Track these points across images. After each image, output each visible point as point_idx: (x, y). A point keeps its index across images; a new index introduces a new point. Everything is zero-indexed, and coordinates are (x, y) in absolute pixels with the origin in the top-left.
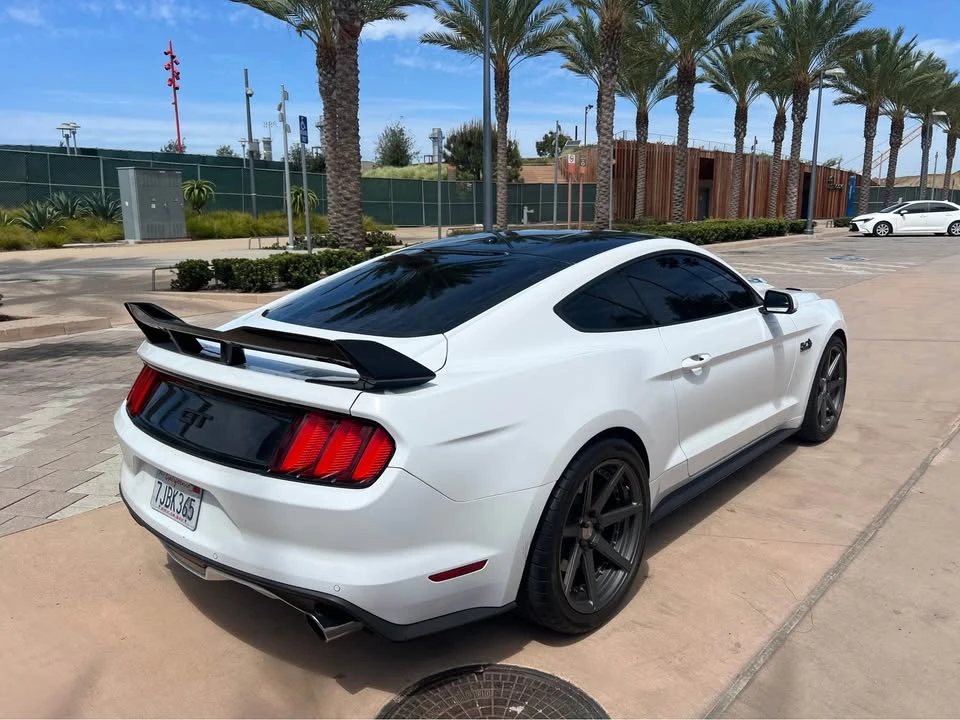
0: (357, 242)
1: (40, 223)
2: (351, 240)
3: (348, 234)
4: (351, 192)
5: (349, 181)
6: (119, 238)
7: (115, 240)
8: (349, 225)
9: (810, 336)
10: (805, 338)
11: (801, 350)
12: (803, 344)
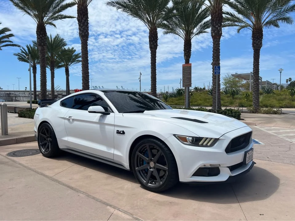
9: (125, 130)
10: (120, 129)
11: (117, 133)
12: (119, 131)
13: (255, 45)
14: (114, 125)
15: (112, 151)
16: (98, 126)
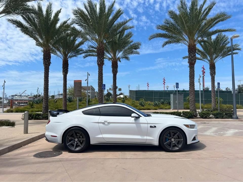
0: (193, 110)
1: (156, 105)
2: (191, 109)
3: (191, 108)
4: (192, 98)
5: (191, 96)
6: (170, 108)
7: (169, 109)
8: (191, 106)
9: (155, 125)
10: (152, 125)
11: (150, 127)
12: (151, 126)
13: (114, 71)
14: (148, 123)
15: (145, 137)
16: (134, 125)
